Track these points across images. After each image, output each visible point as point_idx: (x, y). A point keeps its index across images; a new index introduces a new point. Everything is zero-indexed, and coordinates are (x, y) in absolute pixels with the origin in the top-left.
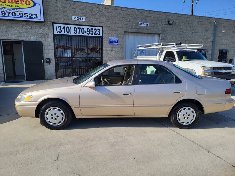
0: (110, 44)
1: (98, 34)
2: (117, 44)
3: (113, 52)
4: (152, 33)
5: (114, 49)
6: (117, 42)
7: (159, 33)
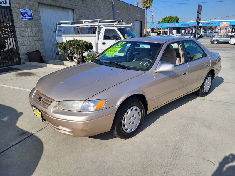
0: (23, 18)
1: (3, 2)
2: (32, 19)
4: (67, 7)
5: (30, 25)
6: (31, 16)
7: (73, 8)
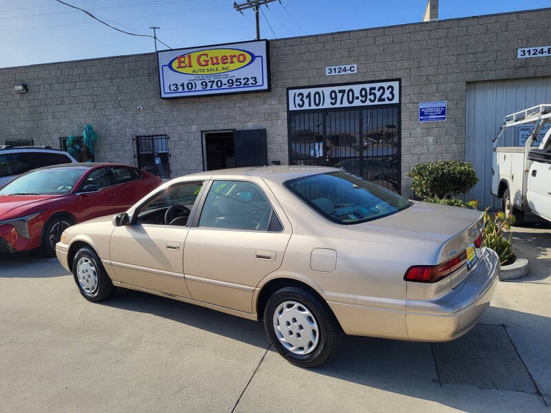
0: (421, 120)
1: (388, 98)
2: (444, 118)
3: (431, 139)
5: (435, 131)
6: (443, 113)
